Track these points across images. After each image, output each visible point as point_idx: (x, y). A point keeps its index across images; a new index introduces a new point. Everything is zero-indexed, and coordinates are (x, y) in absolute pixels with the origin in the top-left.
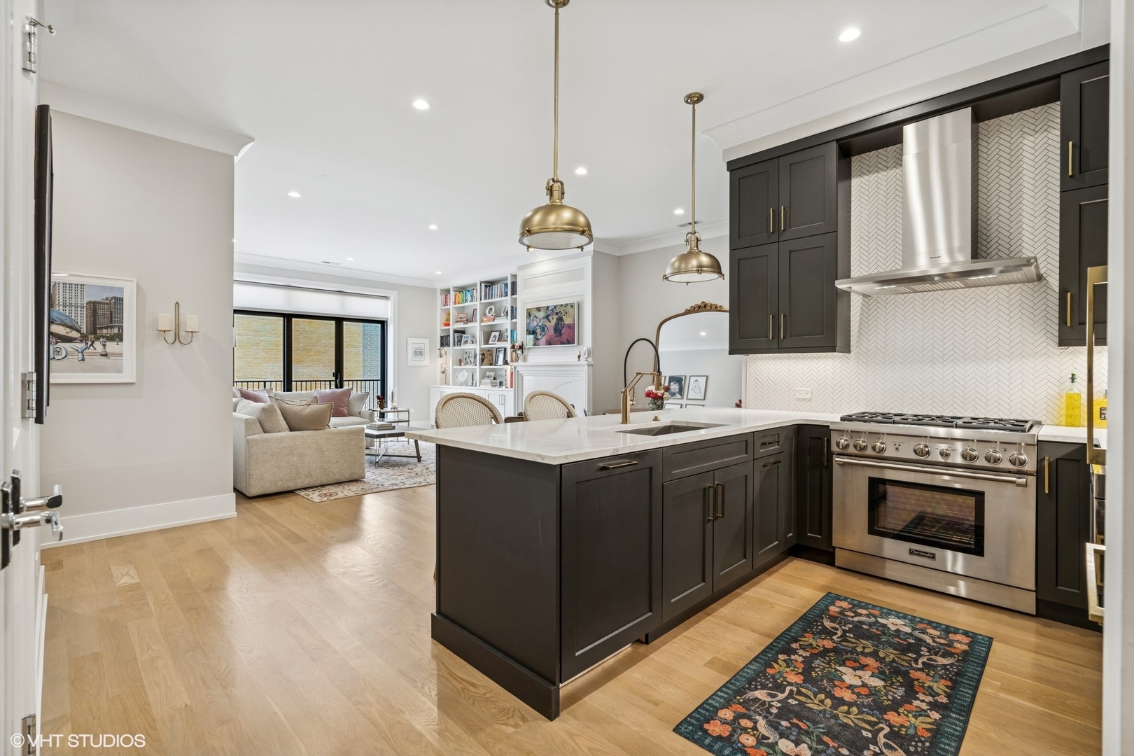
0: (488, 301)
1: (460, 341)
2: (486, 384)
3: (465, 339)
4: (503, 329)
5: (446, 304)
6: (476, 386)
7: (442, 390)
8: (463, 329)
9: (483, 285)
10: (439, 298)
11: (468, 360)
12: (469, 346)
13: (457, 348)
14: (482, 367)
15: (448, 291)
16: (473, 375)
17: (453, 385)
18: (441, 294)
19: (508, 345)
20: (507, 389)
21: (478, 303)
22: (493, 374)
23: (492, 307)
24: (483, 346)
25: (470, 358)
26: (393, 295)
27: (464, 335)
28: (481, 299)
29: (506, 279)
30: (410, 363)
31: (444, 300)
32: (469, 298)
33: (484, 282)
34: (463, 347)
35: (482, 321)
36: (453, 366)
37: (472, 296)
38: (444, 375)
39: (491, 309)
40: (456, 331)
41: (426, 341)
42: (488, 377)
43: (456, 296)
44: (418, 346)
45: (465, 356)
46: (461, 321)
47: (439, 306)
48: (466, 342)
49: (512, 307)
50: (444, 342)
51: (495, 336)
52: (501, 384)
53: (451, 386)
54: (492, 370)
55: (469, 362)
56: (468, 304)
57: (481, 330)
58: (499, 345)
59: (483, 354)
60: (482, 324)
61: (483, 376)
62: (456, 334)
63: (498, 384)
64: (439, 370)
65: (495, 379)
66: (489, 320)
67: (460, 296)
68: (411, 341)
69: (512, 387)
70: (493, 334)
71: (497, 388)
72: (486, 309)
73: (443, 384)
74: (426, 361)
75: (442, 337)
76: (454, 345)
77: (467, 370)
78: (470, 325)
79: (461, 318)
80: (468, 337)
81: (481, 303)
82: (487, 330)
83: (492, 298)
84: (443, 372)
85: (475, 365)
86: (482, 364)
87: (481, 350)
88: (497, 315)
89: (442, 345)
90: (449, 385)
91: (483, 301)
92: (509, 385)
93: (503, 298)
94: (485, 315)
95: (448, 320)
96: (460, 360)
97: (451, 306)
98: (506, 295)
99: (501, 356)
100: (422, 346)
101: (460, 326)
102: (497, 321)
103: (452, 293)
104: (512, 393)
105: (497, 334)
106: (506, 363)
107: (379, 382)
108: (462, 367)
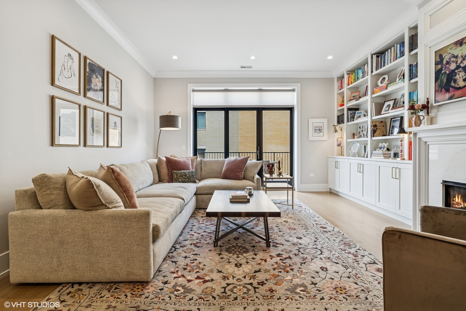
0: (380, 70)
1: (354, 118)
2: (378, 155)
3: (358, 115)
4: (398, 96)
5: (341, 87)
6: (367, 157)
7: (337, 160)
8: (357, 107)
9: (375, 57)
10: (336, 85)
11: (361, 134)
12: (362, 120)
13: (350, 123)
14: (373, 138)
15: (342, 77)
16: (365, 147)
17: (347, 156)
18: (338, 81)
19: (405, 112)
20: (403, 161)
21: (369, 77)
22: (386, 145)
23: (386, 76)
24: (375, 118)
25: (364, 132)
26: (297, 87)
27: (357, 112)
28: (372, 72)
29: (403, 37)
30: (311, 138)
31: (340, 85)
32: (361, 75)
33: (374, 54)
34: (356, 122)
35: (373, 93)
36: (347, 139)
37: (363, 73)
38: (340, 147)
39: (384, 78)
40: (349, 109)
41: (325, 121)
42: (381, 148)
43: (349, 78)
44: (318, 125)
45: (359, 130)
46: (353, 99)
47: (336, 91)
48: (360, 117)
49: (411, 66)
50: (340, 120)
51: (389, 106)
52: (396, 155)
53: (345, 157)
54: (385, 141)
55: (362, 136)
56: (361, 80)
57: (372, 102)
58: (393, 113)
59: (375, 126)
60: (374, 96)
61: (375, 147)
62: (349, 112)
63: (392, 155)
64: (336, 144)
65: (388, 150)
66: (382, 89)
67: (353, 76)
68: (311, 121)
69: (410, 158)
70: (387, 104)
71: (390, 160)
72: (378, 80)
73: (339, 155)
74: (325, 136)
75: (338, 117)
76: (348, 121)
77: (358, 142)
78: (361, 100)
79: (353, 97)
80: (361, 113)
81: (372, 76)
82: (380, 101)
83: (384, 65)
84: (339, 145)
85: (367, 137)
86: (373, 135)
87: (372, 122)
88: (392, 81)
89: (339, 122)
90: (344, 155)
91: (375, 72)
92: (406, 156)
93: (399, 60)
94: (377, 86)
95: (343, 101)
96: (354, 134)
97: (345, 89)
98: (402, 54)
99: (397, 124)
100: (321, 125)
101: (354, 103)
102: (390, 89)
103: (346, 77)
104: (411, 167)
105: (391, 103)
106: (402, 131)
107: (289, 154)
108: (355, 140)
